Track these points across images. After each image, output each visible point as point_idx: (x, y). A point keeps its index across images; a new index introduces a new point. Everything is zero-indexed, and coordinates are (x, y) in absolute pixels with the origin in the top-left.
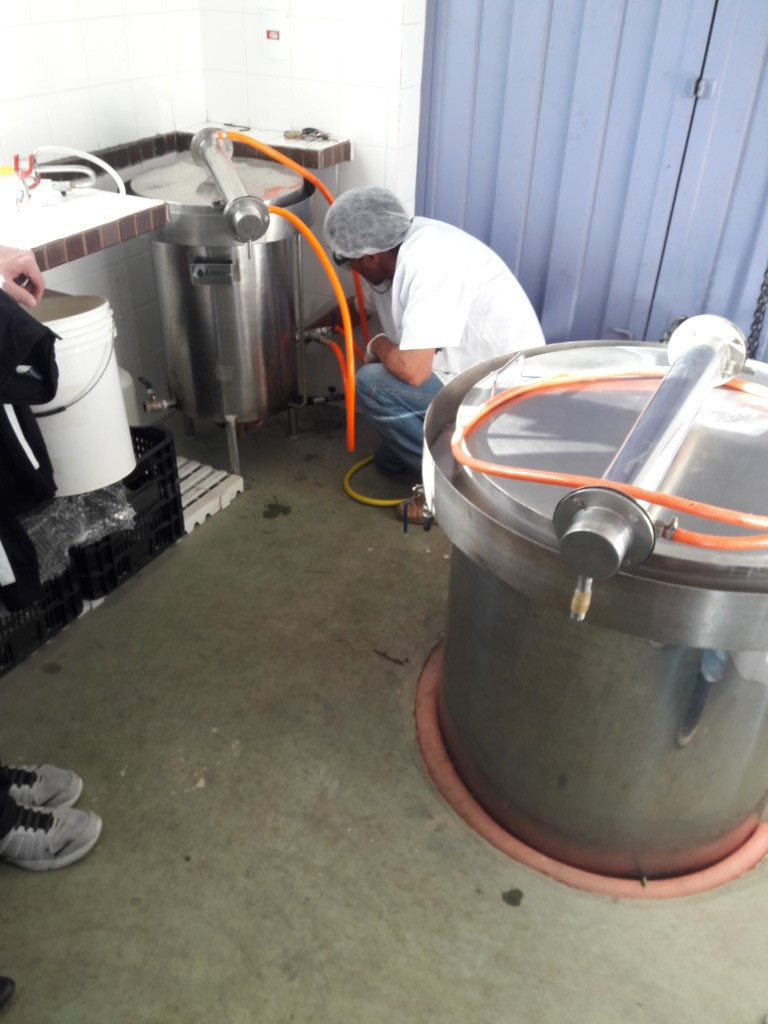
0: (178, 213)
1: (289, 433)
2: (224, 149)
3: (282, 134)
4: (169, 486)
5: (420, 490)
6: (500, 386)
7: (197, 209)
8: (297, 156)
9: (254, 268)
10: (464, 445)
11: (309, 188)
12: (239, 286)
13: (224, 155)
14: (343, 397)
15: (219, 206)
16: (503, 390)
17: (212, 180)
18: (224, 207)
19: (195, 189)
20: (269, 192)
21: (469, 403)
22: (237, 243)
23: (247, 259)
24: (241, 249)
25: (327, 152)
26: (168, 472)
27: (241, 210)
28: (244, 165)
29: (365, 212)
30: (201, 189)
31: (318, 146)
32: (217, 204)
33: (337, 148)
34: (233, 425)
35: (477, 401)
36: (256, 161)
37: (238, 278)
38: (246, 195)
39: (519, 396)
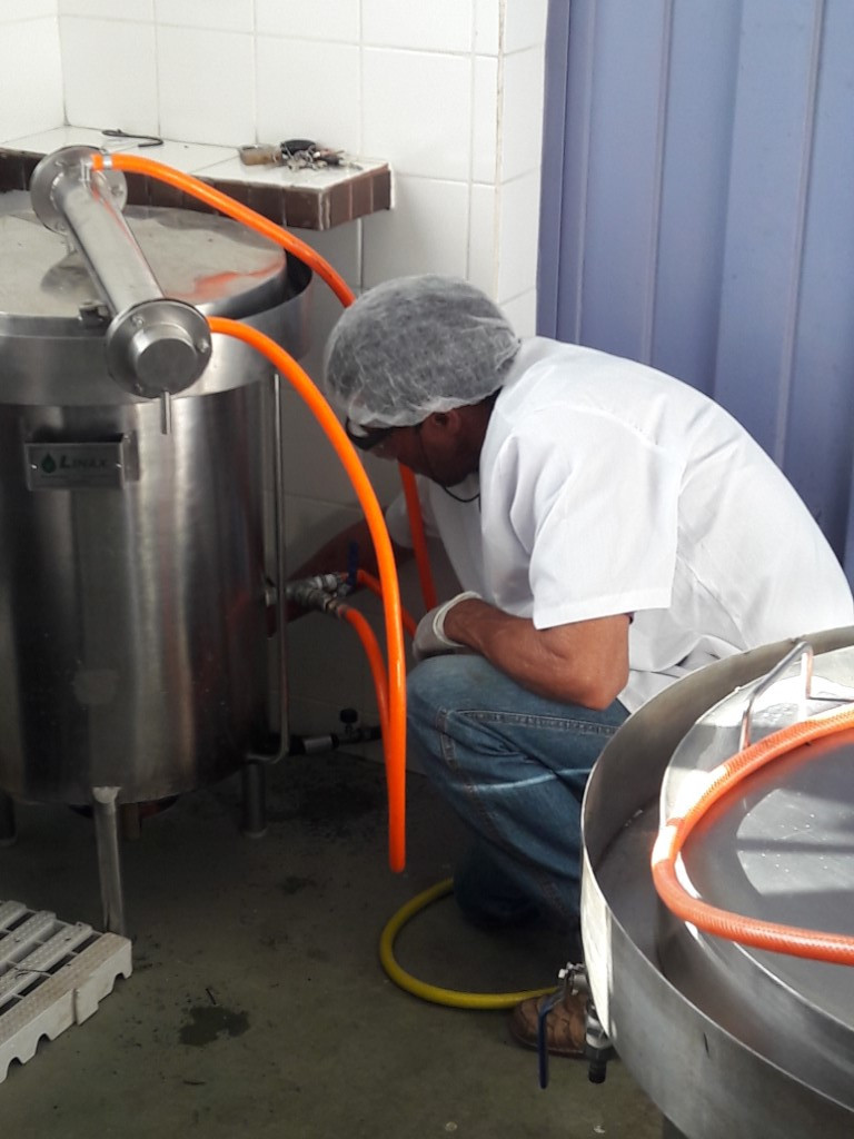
0: (1, 333)
1: (244, 825)
2: (106, 190)
3: (236, 153)
5: (578, 978)
6: (760, 721)
7: (41, 325)
8: (269, 202)
9: (173, 449)
10: (680, 866)
11: (297, 273)
12: (135, 490)
13: (107, 204)
14: (376, 734)
15: (97, 319)
16: (767, 730)
17: (78, 259)
18: (108, 320)
19: (39, 279)
20: (205, 284)
21: (689, 764)
22: (134, 398)
23: (157, 431)
24: (145, 412)
25: (337, 192)
27: (147, 329)
28: (151, 223)
29: (424, 324)
30: (52, 281)
31: (319, 180)
32: (91, 313)
33: (360, 184)
34: (113, 809)
35: (704, 757)
36: (175, 214)
37: (136, 474)
38: (159, 295)
39: (806, 745)
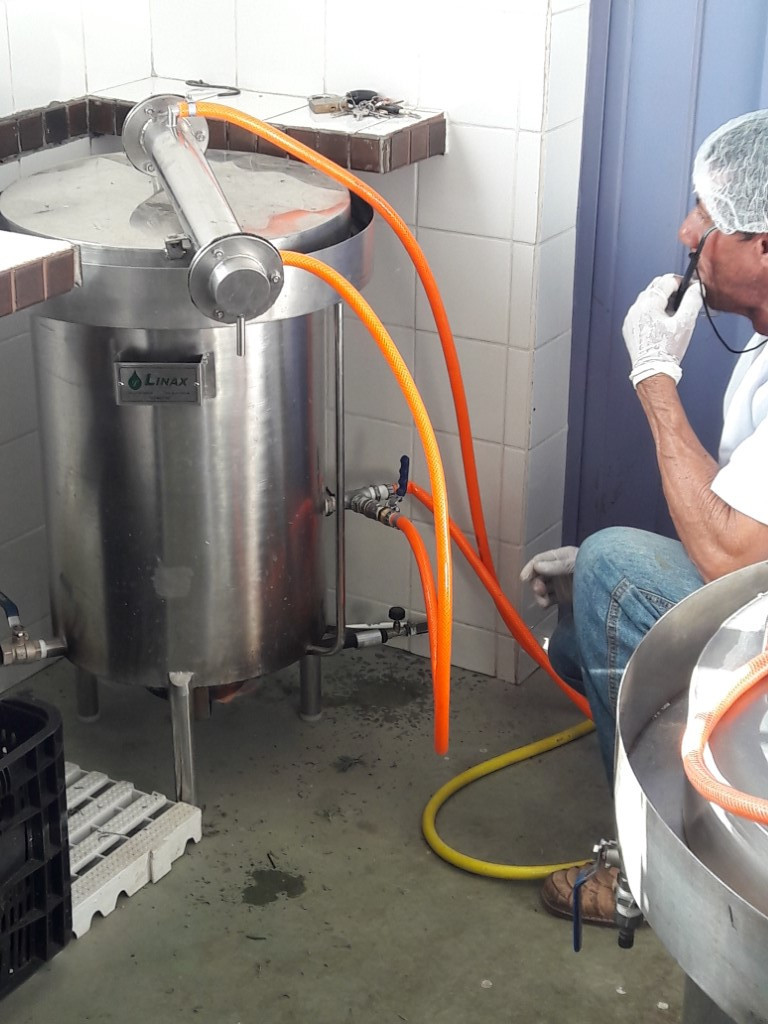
0: (95, 263)
1: (302, 710)
2: (190, 137)
3: (306, 102)
4: (46, 828)
7: (130, 255)
8: (336, 147)
9: (246, 372)
11: (360, 213)
12: (211, 406)
13: (190, 146)
14: (424, 628)
15: (181, 251)
17: (164, 197)
18: (191, 253)
19: (128, 214)
20: (277, 220)
22: (213, 322)
23: (233, 353)
24: (220, 337)
25: (397, 138)
26: (46, 799)
27: (226, 261)
28: (229, 165)
30: (139, 216)
31: (380, 127)
32: (176, 246)
33: (418, 130)
34: (186, 692)
36: (251, 157)
37: (212, 392)
38: (237, 230)
